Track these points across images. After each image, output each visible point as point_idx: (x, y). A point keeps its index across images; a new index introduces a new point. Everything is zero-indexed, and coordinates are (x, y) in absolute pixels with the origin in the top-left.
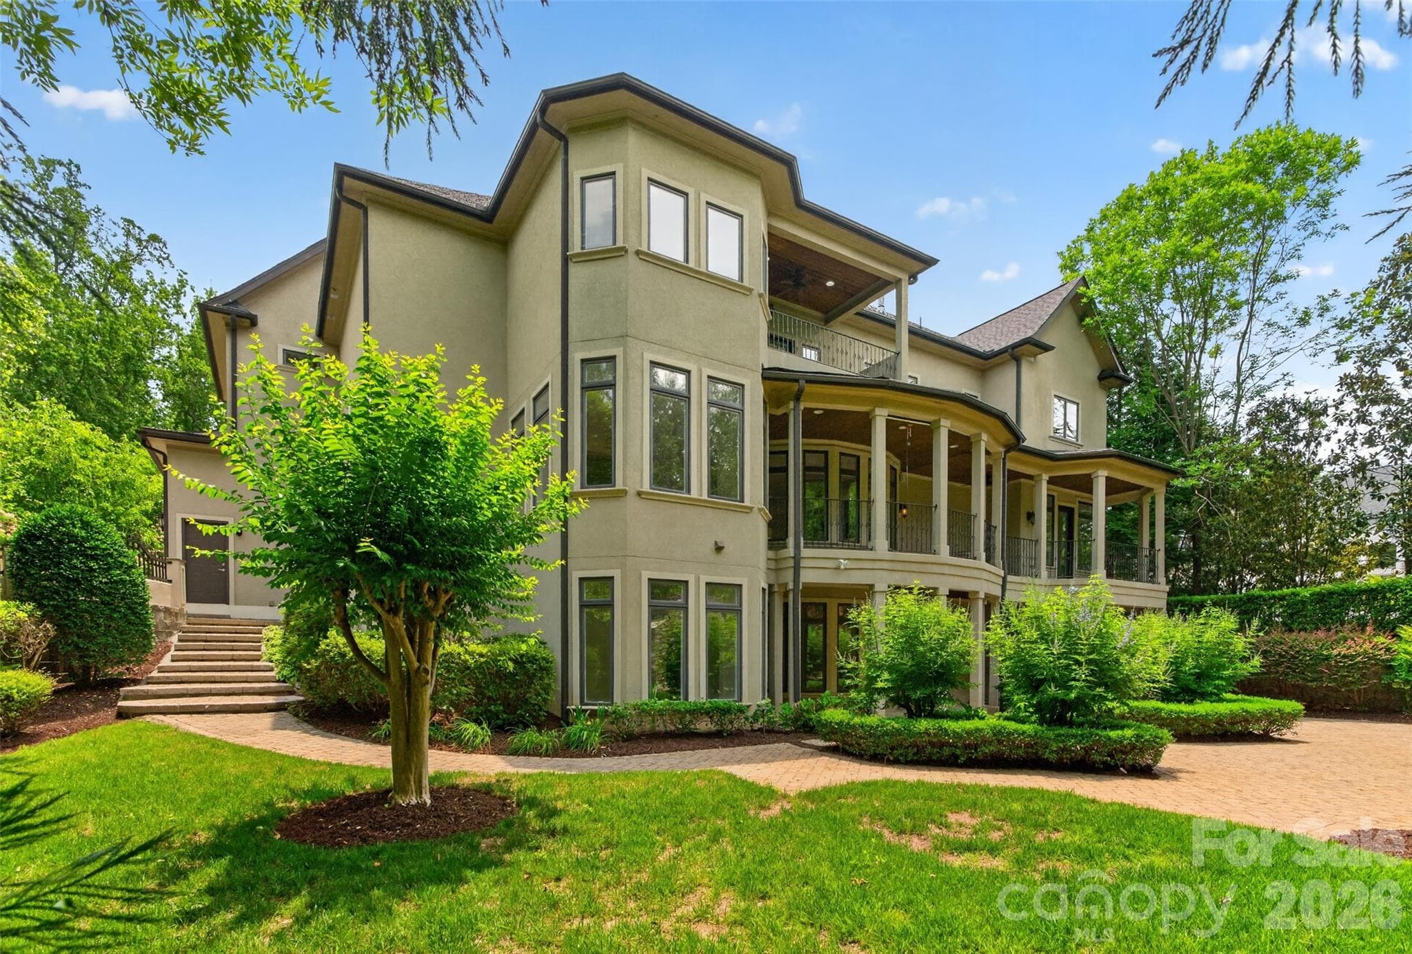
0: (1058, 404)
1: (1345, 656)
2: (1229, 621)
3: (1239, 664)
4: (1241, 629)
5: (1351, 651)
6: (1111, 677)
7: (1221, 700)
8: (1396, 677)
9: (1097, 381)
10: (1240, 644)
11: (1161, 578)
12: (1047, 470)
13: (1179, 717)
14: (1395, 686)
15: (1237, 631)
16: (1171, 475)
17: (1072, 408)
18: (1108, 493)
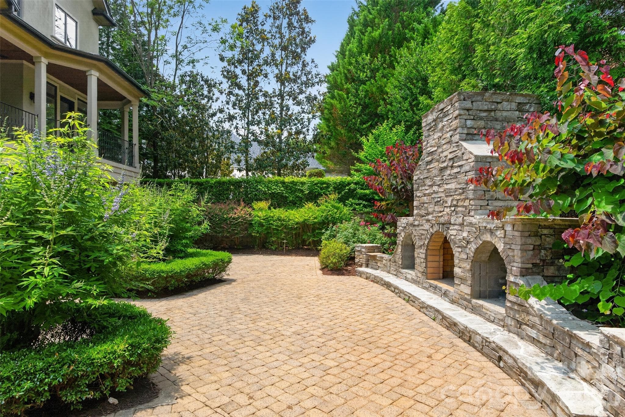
0: (59, 14)
1: (234, 219)
2: (189, 194)
3: (196, 227)
4: (196, 201)
5: (236, 216)
6: (95, 260)
7: (188, 256)
8: (254, 230)
9: (91, 15)
10: (195, 210)
11: (137, 164)
12: (46, 55)
13: (160, 276)
14: (253, 234)
15: (194, 201)
16: (142, 94)
17: (71, 24)
18: (99, 99)
